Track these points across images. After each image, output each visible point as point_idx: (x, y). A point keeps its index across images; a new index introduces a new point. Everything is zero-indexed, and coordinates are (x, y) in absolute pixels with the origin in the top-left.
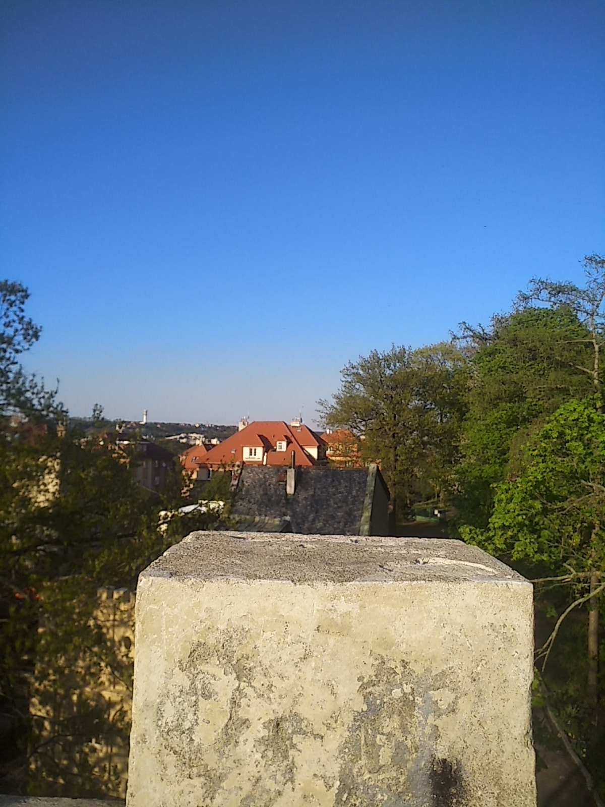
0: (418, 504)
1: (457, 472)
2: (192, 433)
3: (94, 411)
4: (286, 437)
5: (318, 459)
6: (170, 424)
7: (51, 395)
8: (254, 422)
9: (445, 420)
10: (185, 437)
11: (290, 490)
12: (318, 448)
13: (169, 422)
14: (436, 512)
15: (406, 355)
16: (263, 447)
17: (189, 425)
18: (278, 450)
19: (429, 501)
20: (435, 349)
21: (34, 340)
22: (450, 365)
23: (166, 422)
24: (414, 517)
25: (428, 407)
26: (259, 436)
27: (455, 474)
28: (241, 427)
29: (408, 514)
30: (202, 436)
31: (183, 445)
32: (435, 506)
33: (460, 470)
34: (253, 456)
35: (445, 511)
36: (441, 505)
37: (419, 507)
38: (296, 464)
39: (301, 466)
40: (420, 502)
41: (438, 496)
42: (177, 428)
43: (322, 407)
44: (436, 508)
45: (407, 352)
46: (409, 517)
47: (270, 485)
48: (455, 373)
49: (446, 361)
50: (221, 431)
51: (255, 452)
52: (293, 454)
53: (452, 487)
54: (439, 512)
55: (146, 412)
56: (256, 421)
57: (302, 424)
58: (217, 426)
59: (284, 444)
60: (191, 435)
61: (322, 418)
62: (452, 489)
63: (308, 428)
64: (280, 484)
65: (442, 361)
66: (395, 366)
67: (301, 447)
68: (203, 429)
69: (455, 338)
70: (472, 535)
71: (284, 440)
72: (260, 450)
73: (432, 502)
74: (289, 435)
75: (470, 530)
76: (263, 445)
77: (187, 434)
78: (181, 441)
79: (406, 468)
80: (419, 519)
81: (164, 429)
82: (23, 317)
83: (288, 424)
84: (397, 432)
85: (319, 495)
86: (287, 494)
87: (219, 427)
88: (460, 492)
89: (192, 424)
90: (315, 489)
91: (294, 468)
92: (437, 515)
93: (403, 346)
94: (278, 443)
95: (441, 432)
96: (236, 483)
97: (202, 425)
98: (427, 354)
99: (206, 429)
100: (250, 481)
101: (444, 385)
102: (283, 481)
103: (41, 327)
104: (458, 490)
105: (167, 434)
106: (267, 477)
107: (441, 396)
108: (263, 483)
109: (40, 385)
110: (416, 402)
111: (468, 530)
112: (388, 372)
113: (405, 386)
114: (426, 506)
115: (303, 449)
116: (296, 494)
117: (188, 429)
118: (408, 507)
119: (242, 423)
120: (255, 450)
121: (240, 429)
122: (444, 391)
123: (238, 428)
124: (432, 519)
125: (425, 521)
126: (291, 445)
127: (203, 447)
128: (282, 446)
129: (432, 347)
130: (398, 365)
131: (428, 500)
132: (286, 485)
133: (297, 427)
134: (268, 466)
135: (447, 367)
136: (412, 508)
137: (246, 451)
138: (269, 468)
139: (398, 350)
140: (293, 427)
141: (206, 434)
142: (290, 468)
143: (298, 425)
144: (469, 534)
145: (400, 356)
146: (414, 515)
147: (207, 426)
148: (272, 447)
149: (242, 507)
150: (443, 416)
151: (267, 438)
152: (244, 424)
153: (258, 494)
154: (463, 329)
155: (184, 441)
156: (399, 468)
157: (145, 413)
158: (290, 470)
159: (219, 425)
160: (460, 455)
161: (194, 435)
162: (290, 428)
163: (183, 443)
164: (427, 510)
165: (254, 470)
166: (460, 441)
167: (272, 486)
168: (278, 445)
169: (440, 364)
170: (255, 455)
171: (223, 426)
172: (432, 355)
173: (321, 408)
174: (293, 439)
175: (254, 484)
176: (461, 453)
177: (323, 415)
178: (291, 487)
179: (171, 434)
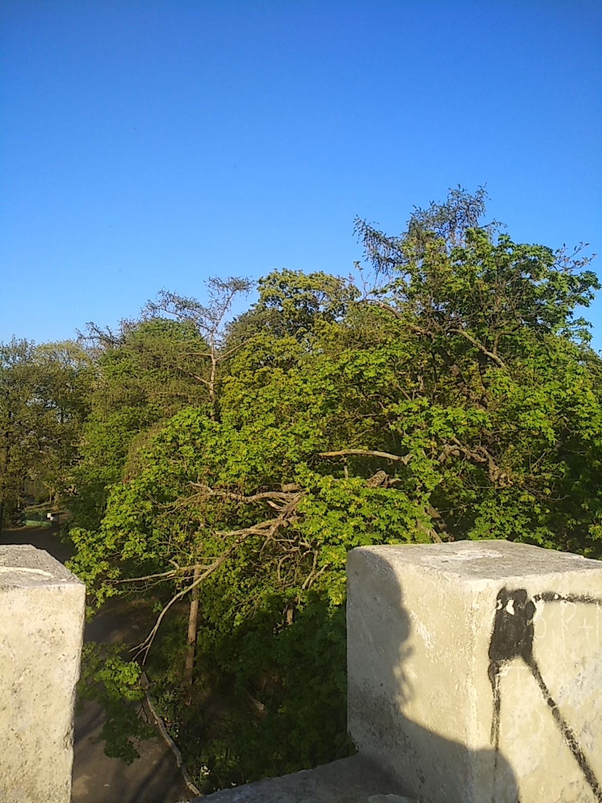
0: (30, 507)
1: (74, 474)
9: (65, 421)
14: (49, 515)
15: (27, 349)
19: (42, 505)
20: (60, 346)
22: (75, 364)
24: (23, 522)
25: (48, 406)
27: (72, 476)
29: (17, 518)
32: (48, 509)
33: (77, 472)
35: (59, 514)
36: (55, 508)
37: (31, 511)
40: (32, 505)
41: (53, 499)
44: (48, 511)
45: (29, 346)
46: (18, 522)
48: (80, 372)
49: (71, 360)
53: (68, 489)
54: (53, 515)
62: (68, 491)
65: (67, 359)
66: (14, 359)
69: (81, 337)
70: (82, 537)
73: (46, 506)
75: (81, 533)
79: (18, 469)
80: (29, 523)
84: (12, 430)
88: (75, 494)
92: (49, 518)
93: (25, 339)
95: (60, 432)
98: (51, 351)
101: (67, 384)
104: (73, 492)
107: (62, 395)
110: (36, 400)
111: (78, 532)
112: (6, 365)
113: (24, 382)
114: (38, 509)
118: (18, 512)
122: (67, 390)
124: (44, 523)
125: (36, 525)
129: (57, 344)
130: (17, 358)
131: (40, 504)
135: (72, 366)
136: (23, 512)
139: (19, 343)
144: (80, 537)
145: (21, 350)
146: (25, 519)
150: (64, 415)
154: (90, 329)
156: (10, 470)
160: (78, 457)
164: (40, 514)
166: (79, 443)
169: (64, 362)
172: (57, 352)
176: (79, 454)
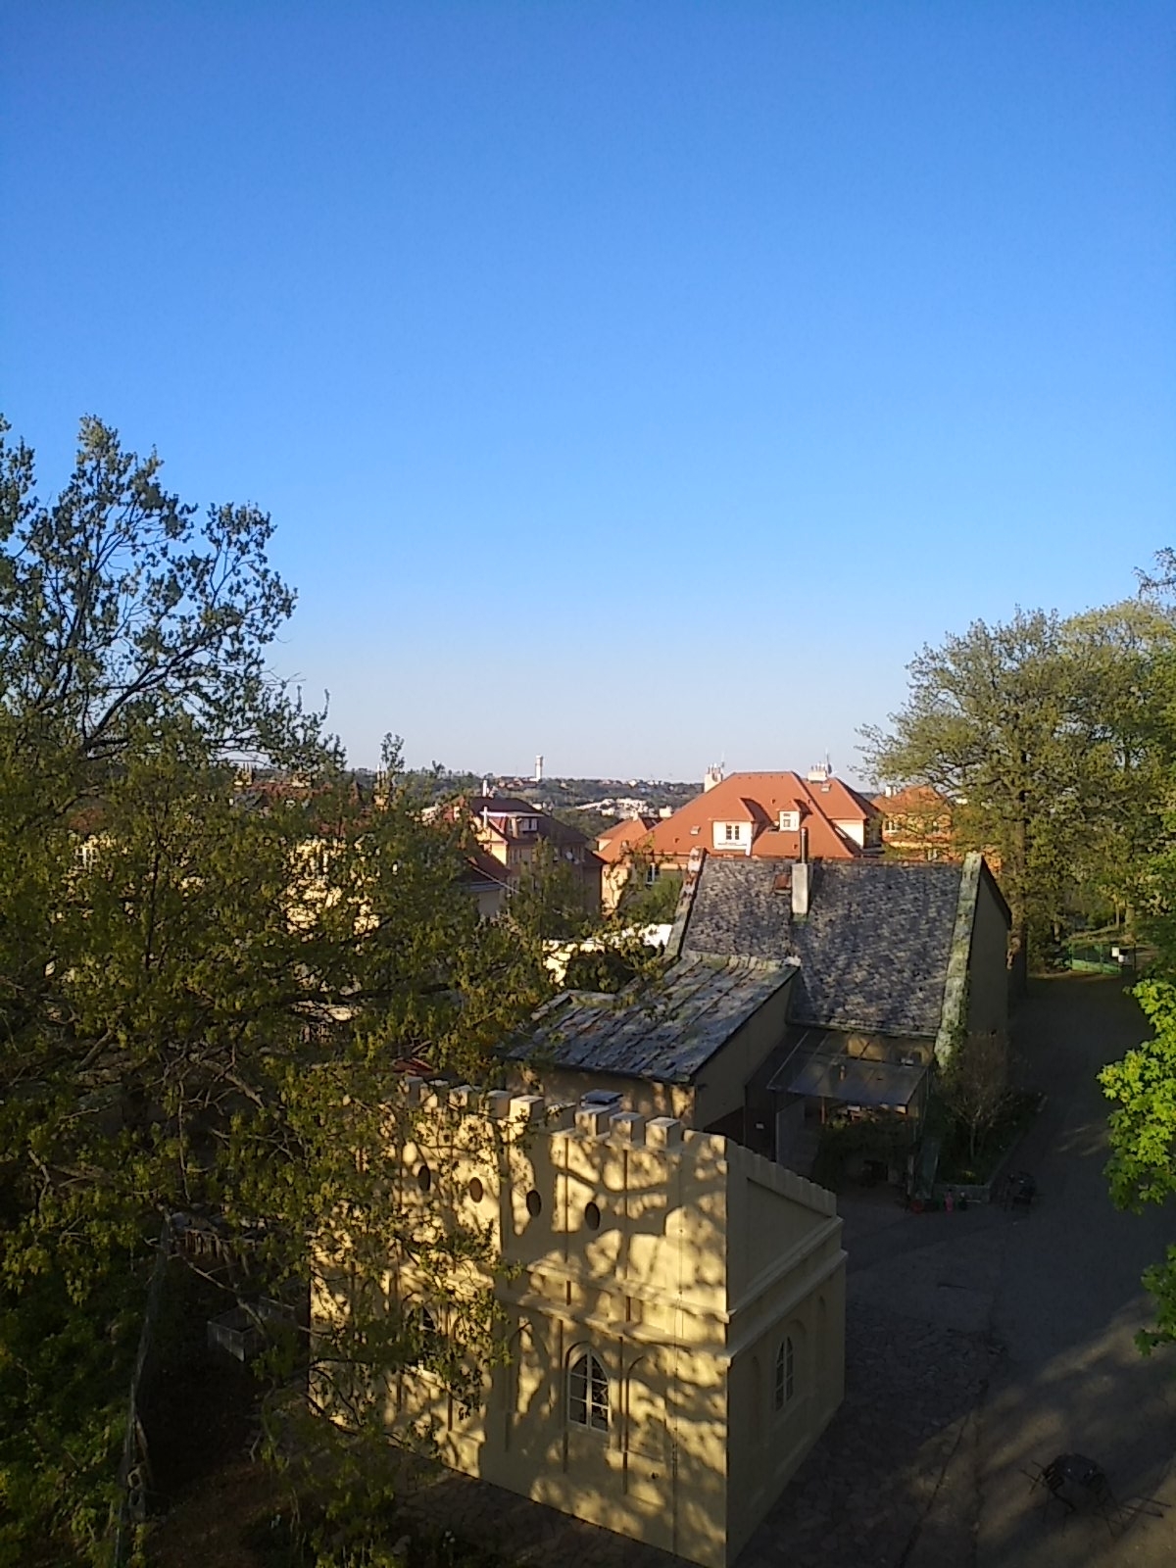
0: (1079, 935)
1: (1157, 870)
2: (624, 798)
3: (385, 747)
4: (798, 802)
5: (865, 847)
6: (583, 781)
7: (315, 721)
8: (734, 774)
9: (1134, 763)
10: (611, 806)
11: (800, 905)
12: (866, 822)
13: (581, 778)
14: (1115, 952)
15: (1046, 628)
16: (753, 823)
17: (618, 782)
18: (782, 828)
19: (1102, 930)
20: (1112, 616)
21: (283, 615)
22: (1144, 646)
23: (576, 778)
24: (1067, 963)
25: (1097, 736)
26: (744, 800)
27: (1153, 874)
28: (709, 784)
29: (1055, 956)
30: (641, 802)
31: (605, 820)
32: (1113, 939)
33: (1166, 866)
34: (733, 840)
35: (1135, 950)
36: (1126, 938)
37: (1080, 942)
38: (812, 855)
39: (821, 858)
40: (1082, 931)
41: (1122, 920)
42: (596, 789)
43: (869, 740)
44: (1115, 944)
45: (1049, 622)
46: (1056, 962)
47: (757, 895)
48: (1156, 662)
49: (1137, 639)
50: (678, 794)
51: (737, 832)
52: (803, 835)
53: (1148, 901)
54: (1122, 952)
55: (541, 759)
56: (737, 771)
57: (831, 776)
58: (670, 785)
59: (795, 816)
60: (622, 801)
61: (868, 762)
62: (1148, 905)
63: (843, 784)
64: (777, 894)
65: (1127, 640)
66: (1022, 650)
67: (829, 821)
68: (643, 790)
69: (1148, 584)
71: (795, 810)
72: (746, 830)
73: (1109, 933)
74: (805, 798)
76: (752, 819)
77: (615, 799)
78: (604, 812)
79: (1048, 861)
80: (1078, 965)
81: (573, 790)
82: (267, 571)
83: (802, 776)
84: (1029, 787)
85: (859, 917)
86: (792, 914)
87: (674, 786)
88: (1166, 911)
89: (623, 781)
90: (850, 904)
91: (806, 862)
92: (1116, 958)
93: (1040, 610)
94: (782, 813)
95: (1123, 786)
96: (690, 889)
97: (641, 782)
98: (1094, 626)
99: (649, 790)
100: (719, 887)
101: (1133, 689)
102: (785, 888)
103: (296, 590)
104: (1160, 906)
105: (578, 799)
106: (753, 879)
107: (1123, 712)
108: (744, 893)
109: (294, 702)
110: (1072, 726)
112: (1009, 664)
113: (1045, 691)
114: (1094, 939)
115: (833, 826)
116: (812, 913)
117: (616, 790)
118: (1055, 942)
119: (710, 776)
120: (737, 828)
121: (707, 789)
122: (1132, 700)
123: (703, 785)
124: (1106, 966)
125: (1089, 970)
126: (809, 817)
127: (640, 821)
128: (790, 821)
129: (1105, 611)
130: (1029, 648)
131: (1098, 929)
132: (790, 895)
133: (821, 782)
134: (755, 857)
135: (1140, 652)
136: (1063, 943)
137: (719, 830)
138: (756, 862)
139: (1029, 618)
140: (813, 782)
141: (649, 800)
142: (799, 861)
143: (824, 779)
145: (1034, 631)
146: (1068, 957)
147: (651, 783)
148: (772, 823)
149: (702, 936)
150: (1132, 754)
151: (759, 806)
152: (714, 778)
153: (733, 911)
154: (1166, 564)
155: (610, 812)
156: (1033, 863)
157: (538, 762)
158: (799, 865)
159: (672, 782)
160: (1164, 834)
161: (627, 801)
162: (806, 783)
163: (607, 816)
164: (1097, 948)
165: (727, 866)
166: (1165, 805)
167: (762, 897)
168: (782, 817)
169: (1123, 645)
170: (737, 838)
171: (682, 784)
172: (1106, 627)
173: (866, 742)
174: (812, 806)
175: (727, 892)
176: (1166, 829)
177: (869, 756)
178: (799, 900)
179: (585, 799)
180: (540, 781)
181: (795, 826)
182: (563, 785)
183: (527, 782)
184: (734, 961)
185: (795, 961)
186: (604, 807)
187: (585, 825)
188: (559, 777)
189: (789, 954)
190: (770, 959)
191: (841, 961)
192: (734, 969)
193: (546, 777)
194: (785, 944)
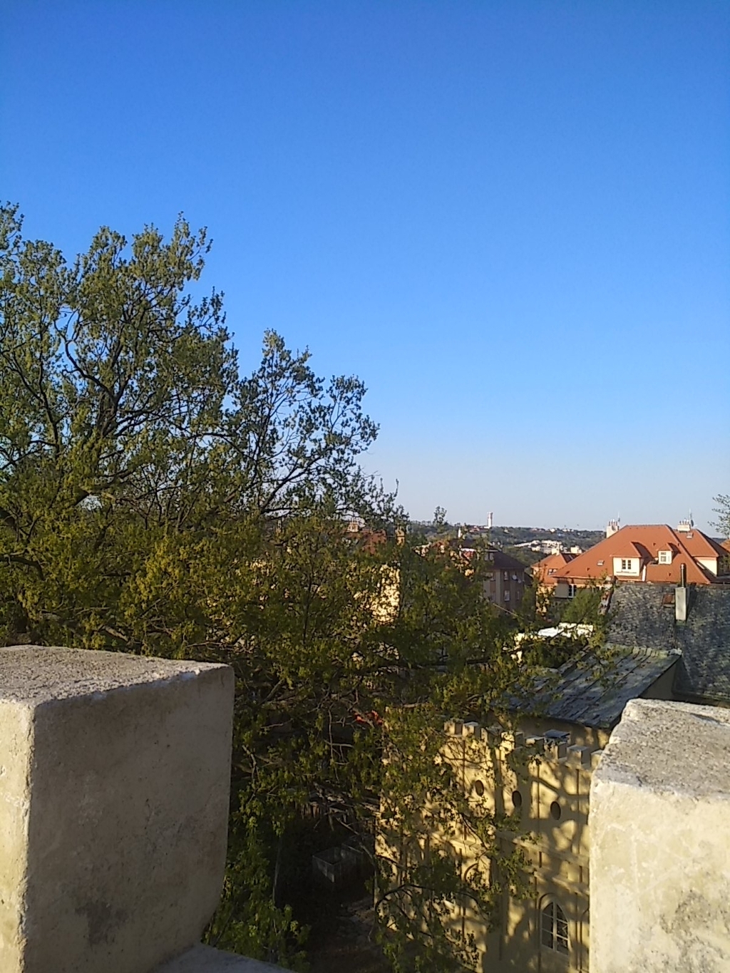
2: (547, 540)
3: (436, 515)
4: (670, 544)
5: (717, 575)
6: (520, 528)
7: (391, 498)
8: (627, 526)
10: (538, 545)
11: (681, 614)
12: (718, 559)
13: (518, 526)
16: (640, 558)
17: (542, 529)
18: (660, 562)
21: (371, 438)
23: (514, 527)
26: (634, 543)
28: (610, 533)
30: (558, 543)
31: (534, 554)
34: (627, 570)
38: (688, 581)
39: (695, 583)
42: (528, 534)
43: (723, 505)
47: (651, 608)
50: (584, 538)
51: (629, 565)
52: (682, 568)
55: (492, 514)
56: (629, 524)
57: (693, 528)
58: (578, 532)
59: (669, 554)
60: (546, 542)
61: (722, 519)
63: (701, 533)
64: (665, 607)
67: (693, 558)
68: (560, 535)
71: (669, 550)
72: (636, 563)
74: (676, 542)
76: (640, 556)
77: (541, 541)
78: (534, 549)
81: (513, 534)
82: (360, 414)
83: (673, 528)
85: (722, 624)
86: (676, 620)
87: (580, 532)
89: (546, 529)
90: (716, 615)
91: (685, 587)
94: (660, 552)
96: (605, 603)
97: (558, 529)
99: (563, 535)
100: (624, 602)
102: (670, 603)
103: (379, 425)
105: (516, 540)
106: (648, 597)
108: (643, 606)
109: (379, 487)
115: (696, 562)
116: (689, 620)
117: (542, 534)
119: (611, 527)
120: (629, 561)
121: (608, 536)
123: (605, 533)
126: (679, 555)
127: (561, 556)
128: (666, 557)
132: (674, 608)
133: (686, 532)
134: (649, 583)
137: (617, 563)
138: (650, 586)
140: (681, 532)
141: (564, 541)
142: (679, 586)
143: (688, 530)
147: (565, 531)
148: (653, 558)
149: (614, 633)
151: (645, 547)
152: (613, 529)
153: (636, 618)
155: (537, 549)
157: (490, 515)
158: (679, 588)
159: (579, 530)
161: (549, 542)
162: (676, 532)
163: (535, 551)
165: (630, 588)
167: (655, 609)
168: (660, 555)
170: (629, 568)
171: (586, 531)
173: (722, 507)
174: (681, 548)
175: (631, 605)
177: (724, 515)
178: (681, 611)
179: (521, 541)
180: (491, 528)
181: (669, 561)
182: (506, 531)
183: (482, 529)
184: (636, 650)
185: (678, 651)
186: (533, 545)
187: (522, 557)
188: (503, 526)
189: (673, 647)
190: (661, 649)
191: (711, 652)
192: (637, 655)
193: (494, 525)
194: (672, 640)
